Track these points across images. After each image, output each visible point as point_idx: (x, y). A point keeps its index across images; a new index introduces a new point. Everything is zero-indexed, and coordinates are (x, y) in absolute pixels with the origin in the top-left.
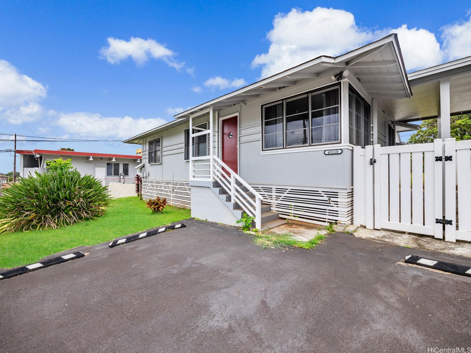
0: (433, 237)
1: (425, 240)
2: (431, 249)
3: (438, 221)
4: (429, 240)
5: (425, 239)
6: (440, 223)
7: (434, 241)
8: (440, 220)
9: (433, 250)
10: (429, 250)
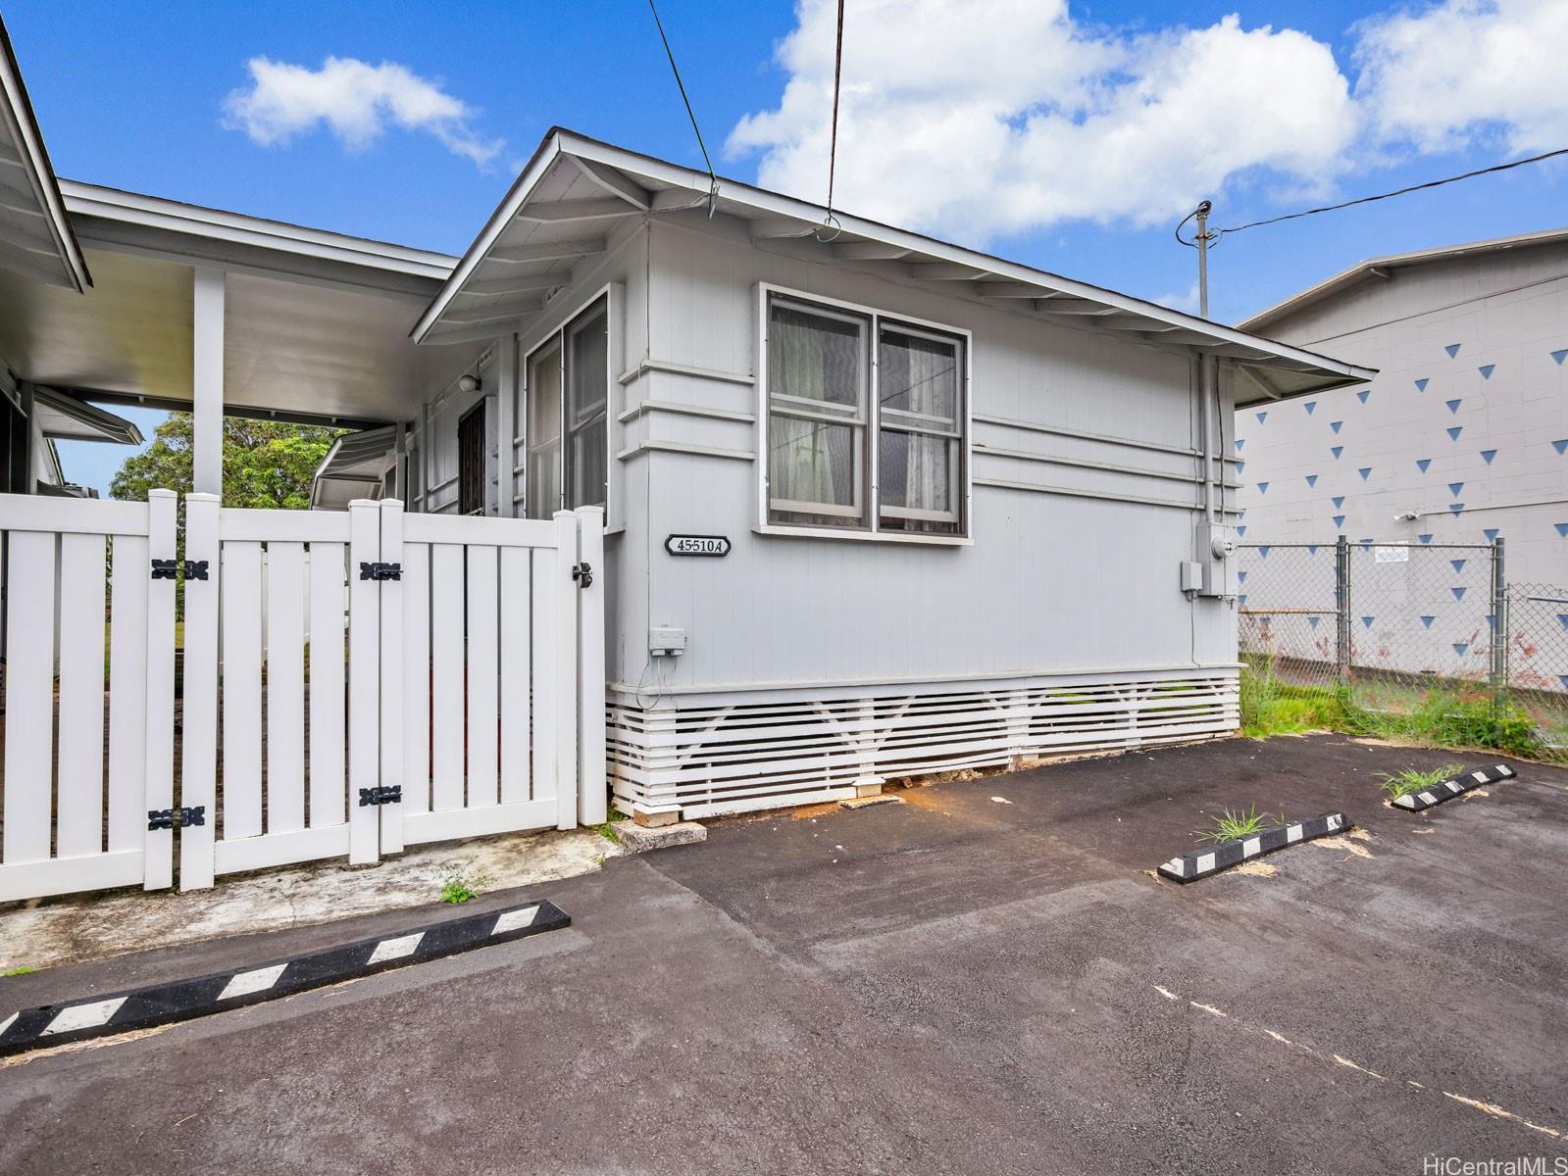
0: (137, 890)
1: (106, 912)
2: (121, 946)
3: (156, 821)
4: (123, 907)
5: (103, 911)
6: (165, 825)
7: (141, 905)
8: (165, 813)
9: (126, 950)
10: (113, 951)
